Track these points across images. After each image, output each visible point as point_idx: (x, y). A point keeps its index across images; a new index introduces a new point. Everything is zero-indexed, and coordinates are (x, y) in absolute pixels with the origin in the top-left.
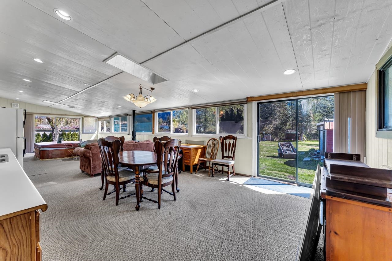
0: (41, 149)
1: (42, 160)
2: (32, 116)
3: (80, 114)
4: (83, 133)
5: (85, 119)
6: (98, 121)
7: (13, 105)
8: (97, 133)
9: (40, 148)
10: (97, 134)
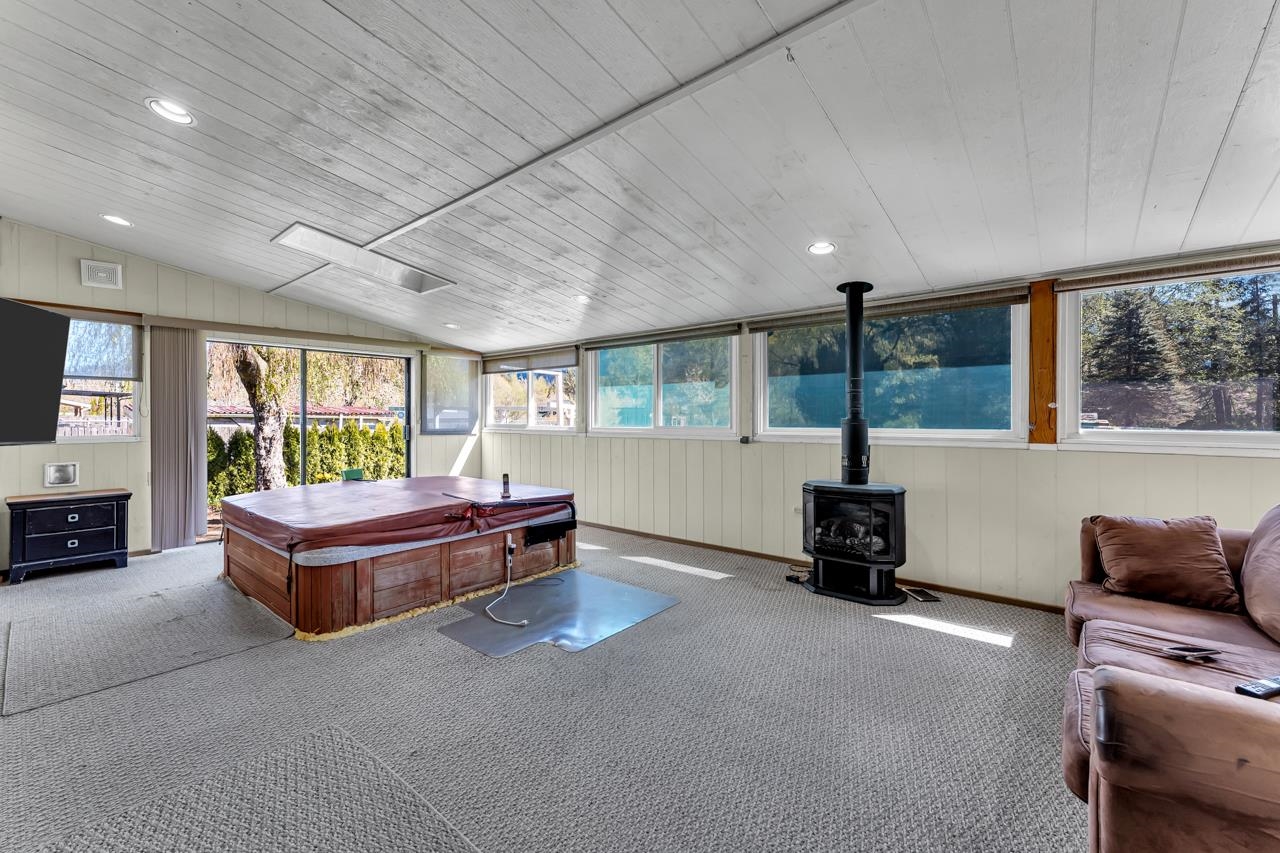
0: (301, 558)
1: (312, 637)
2: (195, 340)
3: (410, 334)
4: (424, 431)
5: (435, 361)
6: (484, 372)
7: (89, 268)
8: (481, 429)
9: (291, 548)
10: (478, 435)
